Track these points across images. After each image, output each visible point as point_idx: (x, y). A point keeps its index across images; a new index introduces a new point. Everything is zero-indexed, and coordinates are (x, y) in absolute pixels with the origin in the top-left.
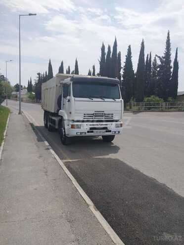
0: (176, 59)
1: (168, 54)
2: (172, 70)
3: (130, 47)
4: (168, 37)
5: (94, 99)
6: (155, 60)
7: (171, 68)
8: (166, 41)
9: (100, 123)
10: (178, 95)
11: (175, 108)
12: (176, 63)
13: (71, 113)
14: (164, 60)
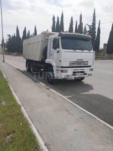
0: (99, 27)
1: (94, 24)
2: (96, 34)
3: (72, 18)
4: (94, 13)
5: (77, 51)
6: (85, 27)
7: (96, 32)
8: (93, 15)
9: (80, 68)
10: (100, 49)
11: (100, 58)
12: (99, 30)
13: (60, 61)
14: (92, 27)
